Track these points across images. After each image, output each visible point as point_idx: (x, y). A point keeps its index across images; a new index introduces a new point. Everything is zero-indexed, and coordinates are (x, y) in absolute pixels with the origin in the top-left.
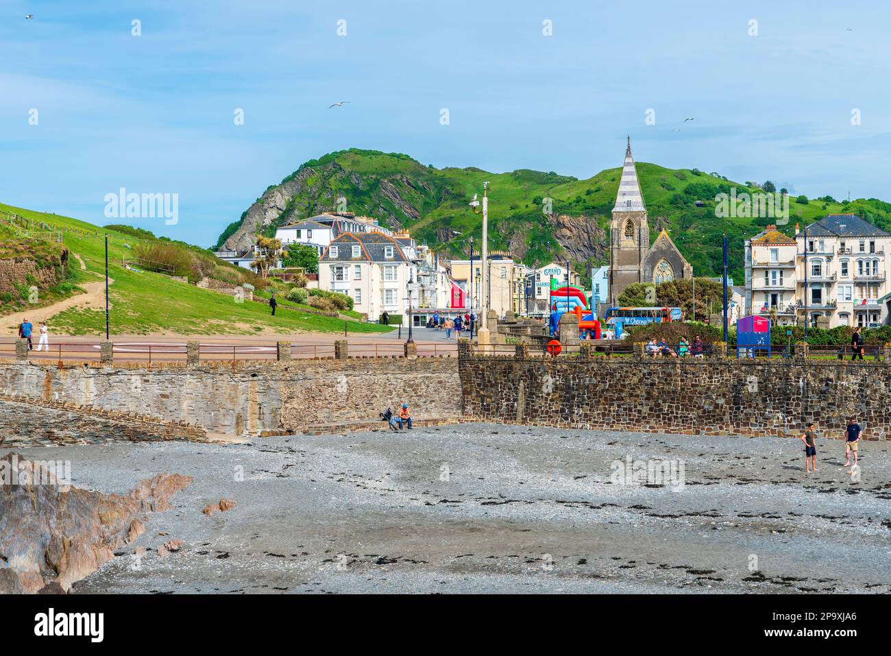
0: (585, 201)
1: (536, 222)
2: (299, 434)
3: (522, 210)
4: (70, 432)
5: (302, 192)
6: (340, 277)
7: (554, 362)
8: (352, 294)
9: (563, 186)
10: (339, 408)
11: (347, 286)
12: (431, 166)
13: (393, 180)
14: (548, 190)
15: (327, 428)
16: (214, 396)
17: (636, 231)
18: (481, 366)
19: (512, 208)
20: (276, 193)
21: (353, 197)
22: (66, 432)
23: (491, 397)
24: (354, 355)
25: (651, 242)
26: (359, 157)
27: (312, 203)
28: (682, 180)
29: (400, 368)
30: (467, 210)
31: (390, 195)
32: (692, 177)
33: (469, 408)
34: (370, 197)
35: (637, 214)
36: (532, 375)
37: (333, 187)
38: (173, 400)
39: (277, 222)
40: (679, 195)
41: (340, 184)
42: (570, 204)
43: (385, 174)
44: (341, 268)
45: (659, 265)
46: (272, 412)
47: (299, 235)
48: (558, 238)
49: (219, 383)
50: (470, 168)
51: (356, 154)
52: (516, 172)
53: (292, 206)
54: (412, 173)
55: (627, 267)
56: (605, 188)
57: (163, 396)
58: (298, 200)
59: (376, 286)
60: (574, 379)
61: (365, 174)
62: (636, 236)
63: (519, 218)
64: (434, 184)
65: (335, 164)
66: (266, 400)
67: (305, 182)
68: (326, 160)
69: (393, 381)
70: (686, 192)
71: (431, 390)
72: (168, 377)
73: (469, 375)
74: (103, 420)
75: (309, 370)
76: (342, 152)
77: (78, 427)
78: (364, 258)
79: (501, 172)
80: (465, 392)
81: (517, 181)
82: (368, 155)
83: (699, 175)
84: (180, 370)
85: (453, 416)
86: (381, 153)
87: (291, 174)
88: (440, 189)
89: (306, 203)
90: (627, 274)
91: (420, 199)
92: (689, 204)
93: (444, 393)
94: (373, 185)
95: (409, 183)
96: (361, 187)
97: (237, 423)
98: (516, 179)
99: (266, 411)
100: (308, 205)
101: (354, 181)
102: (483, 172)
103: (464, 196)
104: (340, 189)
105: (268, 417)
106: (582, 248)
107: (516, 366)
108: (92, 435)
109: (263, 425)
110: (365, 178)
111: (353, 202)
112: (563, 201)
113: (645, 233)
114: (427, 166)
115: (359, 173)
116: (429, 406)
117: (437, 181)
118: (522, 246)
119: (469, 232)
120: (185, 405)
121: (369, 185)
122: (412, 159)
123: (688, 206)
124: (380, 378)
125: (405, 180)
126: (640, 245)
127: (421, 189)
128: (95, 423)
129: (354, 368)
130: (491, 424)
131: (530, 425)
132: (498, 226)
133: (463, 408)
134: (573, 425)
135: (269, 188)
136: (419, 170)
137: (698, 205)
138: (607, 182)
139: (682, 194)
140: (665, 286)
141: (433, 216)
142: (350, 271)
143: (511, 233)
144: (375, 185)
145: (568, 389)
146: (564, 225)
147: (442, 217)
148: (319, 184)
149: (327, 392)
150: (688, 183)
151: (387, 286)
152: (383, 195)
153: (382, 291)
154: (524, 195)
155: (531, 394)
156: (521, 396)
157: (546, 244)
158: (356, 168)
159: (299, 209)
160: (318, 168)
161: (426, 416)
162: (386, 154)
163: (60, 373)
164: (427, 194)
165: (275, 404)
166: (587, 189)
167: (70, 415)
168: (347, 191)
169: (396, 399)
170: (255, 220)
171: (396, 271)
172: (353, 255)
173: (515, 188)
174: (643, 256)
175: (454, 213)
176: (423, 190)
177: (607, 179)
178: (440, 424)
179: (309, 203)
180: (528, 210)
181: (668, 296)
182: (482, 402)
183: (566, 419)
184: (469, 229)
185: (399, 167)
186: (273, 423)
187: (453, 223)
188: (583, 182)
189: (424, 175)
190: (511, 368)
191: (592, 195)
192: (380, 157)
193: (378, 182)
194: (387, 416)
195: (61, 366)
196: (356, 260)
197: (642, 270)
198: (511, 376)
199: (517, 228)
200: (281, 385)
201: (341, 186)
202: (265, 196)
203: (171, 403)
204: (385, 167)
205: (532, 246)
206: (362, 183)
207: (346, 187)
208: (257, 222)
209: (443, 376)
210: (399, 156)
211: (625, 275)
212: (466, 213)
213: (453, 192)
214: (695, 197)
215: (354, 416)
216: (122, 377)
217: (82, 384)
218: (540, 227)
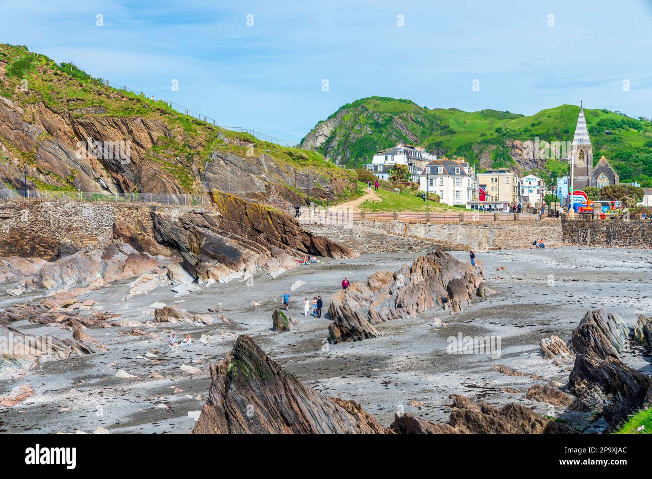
0: (530, 131)
1: (498, 145)
2: (503, 249)
3: (489, 137)
4: (419, 247)
5: (341, 125)
6: (432, 184)
7: (603, 222)
8: (438, 193)
9: (514, 121)
10: (516, 240)
11: (435, 189)
12: (425, 107)
13: (402, 117)
14: (505, 123)
15: (513, 247)
16: (470, 235)
17: (585, 156)
18: (571, 224)
19: (482, 135)
20: (324, 126)
21: (375, 128)
22: (417, 247)
23: (575, 236)
24: (521, 219)
25: (594, 165)
26: (378, 102)
27: (348, 132)
28: (596, 116)
29: (538, 224)
30: (451, 137)
31: (399, 127)
32: (603, 114)
33: (566, 240)
34: (386, 128)
35: (585, 147)
36: (594, 227)
37: (362, 122)
38: (454, 236)
39: (324, 145)
40: (594, 127)
41: (366, 119)
42: (521, 133)
43: (396, 114)
44: (433, 179)
45: (600, 176)
46: (493, 241)
47: (386, 159)
48: (513, 156)
49: (472, 230)
50: (452, 109)
51: (377, 100)
52: (483, 112)
53: (334, 134)
54: (413, 112)
55: (580, 177)
56: (544, 122)
57: (450, 234)
58: (338, 130)
59: (451, 189)
60: (611, 228)
61: (383, 113)
62: (586, 160)
63: (487, 142)
64: (429, 119)
65: (363, 107)
66: (490, 236)
67: (342, 118)
68: (357, 104)
69: (536, 229)
70: (599, 125)
71: (551, 233)
72: (452, 227)
73: (566, 227)
74: (432, 243)
75: (505, 225)
76: (367, 99)
77: (422, 246)
78: (445, 174)
79: (472, 111)
80: (564, 234)
81: (484, 118)
82: (385, 100)
83: (607, 113)
84: (456, 224)
85: (560, 243)
86: (393, 99)
87: (333, 113)
88: (432, 123)
89: (344, 132)
90: (581, 181)
91: (419, 129)
92: (601, 133)
93: (556, 235)
94: (388, 120)
95: (412, 119)
96: (380, 122)
97: (479, 245)
98: (483, 116)
99: (490, 240)
100: (345, 134)
101: (376, 118)
102: (461, 111)
103: (448, 127)
104: (366, 123)
105: (491, 243)
106: (529, 162)
107: (587, 223)
108: (427, 248)
109: (489, 246)
110: (383, 115)
111: (375, 131)
112: (516, 131)
113: (591, 158)
114: (423, 108)
115: (379, 112)
116: (550, 240)
117: (430, 118)
118: (489, 161)
119: (453, 151)
120: (459, 238)
121: (385, 120)
122: (413, 103)
123: (600, 134)
124: (531, 228)
125: (409, 117)
126: (588, 164)
127: (420, 123)
128: (428, 244)
129: (521, 224)
130: (576, 246)
131: (593, 247)
132: (472, 147)
133: (564, 240)
134: (611, 246)
135: (319, 122)
136: (418, 110)
137: (607, 133)
138: (545, 118)
139: (597, 126)
140: (605, 189)
141: (429, 141)
142: (437, 180)
143: (481, 152)
144: (389, 121)
145: (609, 232)
146: (517, 147)
147: (435, 141)
148: (352, 119)
149: (512, 233)
150: (600, 119)
151: (457, 189)
152: (395, 127)
153: (454, 191)
154: (489, 127)
155: (593, 235)
156: (589, 235)
157: (504, 159)
158: (376, 109)
159: (339, 136)
160: (352, 109)
161: (549, 244)
162: (397, 100)
163: (410, 225)
164: (423, 126)
165: (494, 238)
166: (532, 123)
167: (419, 241)
168: (371, 124)
169: (537, 237)
170: (310, 143)
171: (461, 181)
172: (439, 172)
173: (482, 122)
174: (590, 171)
175: (442, 139)
176: (421, 124)
177: (545, 116)
178: (555, 247)
179: (346, 132)
180: (492, 137)
181: (607, 194)
182: (572, 238)
183: (608, 244)
184: (453, 150)
185: (405, 109)
186: (493, 245)
187: (442, 145)
188: (529, 118)
189: (422, 113)
190: (584, 224)
191: (536, 126)
192: (392, 102)
193: (391, 119)
194: (535, 243)
195: (411, 223)
196: (440, 175)
197: (590, 179)
198: (585, 228)
199: (486, 148)
200: (496, 230)
201: (367, 121)
202: (317, 127)
203: (453, 237)
204: (396, 108)
205: (495, 161)
206: (381, 119)
207: (370, 122)
208: (311, 145)
209: (555, 228)
210: (405, 101)
211: (579, 182)
212: (451, 139)
213: (441, 125)
214: (605, 128)
215: (521, 243)
216: (434, 227)
217: (419, 230)
218: (501, 148)
